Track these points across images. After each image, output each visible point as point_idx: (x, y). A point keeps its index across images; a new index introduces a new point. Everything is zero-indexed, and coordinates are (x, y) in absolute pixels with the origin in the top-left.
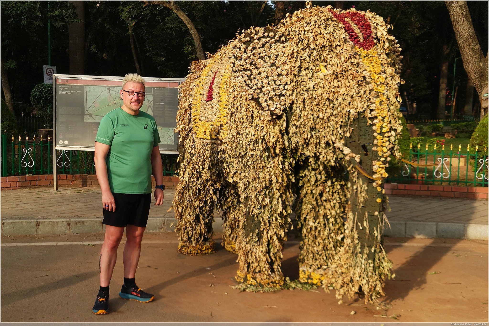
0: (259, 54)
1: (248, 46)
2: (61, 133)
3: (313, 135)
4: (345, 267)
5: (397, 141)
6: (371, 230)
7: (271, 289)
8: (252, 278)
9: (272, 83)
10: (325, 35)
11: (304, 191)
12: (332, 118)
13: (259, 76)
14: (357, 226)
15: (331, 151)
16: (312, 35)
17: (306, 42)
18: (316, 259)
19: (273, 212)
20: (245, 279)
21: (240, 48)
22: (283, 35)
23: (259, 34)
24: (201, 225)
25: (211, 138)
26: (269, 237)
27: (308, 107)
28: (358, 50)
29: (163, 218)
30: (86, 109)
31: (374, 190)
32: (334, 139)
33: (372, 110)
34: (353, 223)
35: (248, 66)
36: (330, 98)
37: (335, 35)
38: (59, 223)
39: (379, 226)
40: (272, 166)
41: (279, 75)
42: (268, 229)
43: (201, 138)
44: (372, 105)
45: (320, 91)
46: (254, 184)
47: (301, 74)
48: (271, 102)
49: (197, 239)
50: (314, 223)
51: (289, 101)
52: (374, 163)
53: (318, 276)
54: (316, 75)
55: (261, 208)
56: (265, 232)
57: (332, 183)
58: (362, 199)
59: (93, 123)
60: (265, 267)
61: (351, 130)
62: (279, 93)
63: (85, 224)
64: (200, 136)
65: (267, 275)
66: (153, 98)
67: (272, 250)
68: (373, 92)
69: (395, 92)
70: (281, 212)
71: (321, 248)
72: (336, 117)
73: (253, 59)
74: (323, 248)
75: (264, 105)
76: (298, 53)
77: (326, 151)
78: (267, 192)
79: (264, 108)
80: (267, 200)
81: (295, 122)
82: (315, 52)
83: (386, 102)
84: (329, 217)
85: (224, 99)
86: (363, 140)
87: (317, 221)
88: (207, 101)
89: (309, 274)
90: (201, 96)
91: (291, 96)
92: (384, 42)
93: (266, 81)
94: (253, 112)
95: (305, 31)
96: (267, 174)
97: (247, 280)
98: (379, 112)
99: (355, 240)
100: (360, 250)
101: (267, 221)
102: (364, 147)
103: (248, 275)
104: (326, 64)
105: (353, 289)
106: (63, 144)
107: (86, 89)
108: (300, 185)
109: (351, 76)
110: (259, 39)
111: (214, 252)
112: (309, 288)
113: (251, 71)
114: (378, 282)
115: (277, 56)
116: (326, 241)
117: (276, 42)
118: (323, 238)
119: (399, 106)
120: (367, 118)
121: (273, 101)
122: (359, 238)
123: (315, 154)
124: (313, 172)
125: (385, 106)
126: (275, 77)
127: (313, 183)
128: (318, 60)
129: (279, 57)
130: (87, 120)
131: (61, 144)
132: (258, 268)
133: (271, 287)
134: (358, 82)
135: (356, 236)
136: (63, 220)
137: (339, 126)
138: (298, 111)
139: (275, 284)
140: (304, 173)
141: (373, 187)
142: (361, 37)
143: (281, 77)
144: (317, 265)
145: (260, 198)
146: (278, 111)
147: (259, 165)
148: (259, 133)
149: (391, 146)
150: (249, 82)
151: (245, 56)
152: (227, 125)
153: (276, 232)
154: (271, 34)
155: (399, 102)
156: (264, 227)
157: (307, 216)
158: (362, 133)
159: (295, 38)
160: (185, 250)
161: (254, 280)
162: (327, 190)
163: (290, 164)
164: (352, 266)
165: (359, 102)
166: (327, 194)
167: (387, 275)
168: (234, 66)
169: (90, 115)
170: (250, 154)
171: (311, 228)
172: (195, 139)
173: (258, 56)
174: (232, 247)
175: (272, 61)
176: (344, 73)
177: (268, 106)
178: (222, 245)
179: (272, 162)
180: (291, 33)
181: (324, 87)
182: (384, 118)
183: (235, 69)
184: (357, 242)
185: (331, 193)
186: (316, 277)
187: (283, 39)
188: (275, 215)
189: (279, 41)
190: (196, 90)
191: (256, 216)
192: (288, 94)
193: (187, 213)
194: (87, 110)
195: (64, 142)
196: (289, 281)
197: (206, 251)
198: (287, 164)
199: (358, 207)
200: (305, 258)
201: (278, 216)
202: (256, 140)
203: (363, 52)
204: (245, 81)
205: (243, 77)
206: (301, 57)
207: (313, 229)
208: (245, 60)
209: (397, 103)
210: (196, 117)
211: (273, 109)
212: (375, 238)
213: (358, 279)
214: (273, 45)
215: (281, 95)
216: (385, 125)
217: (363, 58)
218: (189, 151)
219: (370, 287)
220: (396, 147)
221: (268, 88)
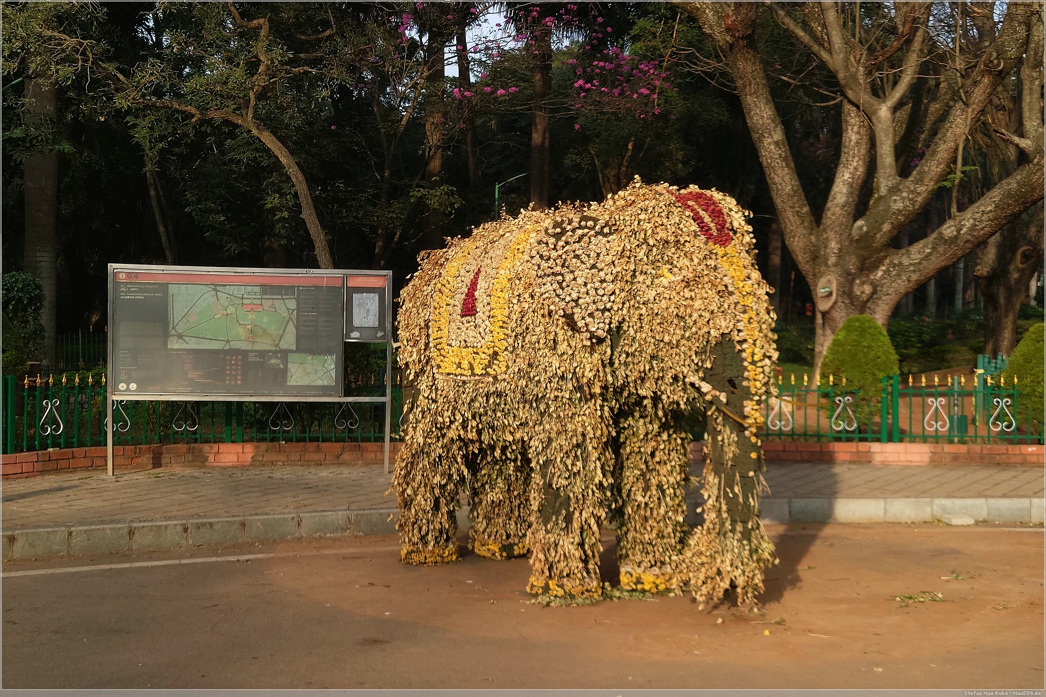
0: (574, 251)
1: (558, 240)
2: (123, 370)
3: (655, 365)
4: (708, 554)
5: (772, 373)
6: (746, 498)
7: (588, 601)
8: (557, 585)
9: (592, 292)
10: (669, 226)
11: (628, 450)
12: (683, 342)
13: (573, 282)
14: (726, 493)
15: (680, 388)
16: (649, 225)
17: (643, 236)
18: (647, 553)
19: (587, 483)
20: (546, 589)
21: (547, 243)
22: (606, 224)
23: (574, 224)
24: (442, 515)
25: (472, 372)
26: (583, 520)
27: (647, 326)
28: (713, 247)
29: (348, 512)
30: (171, 326)
31: (747, 441)
32: (686, 372)
33: (739, 331)
34: (719, 489)
35: (558, 269)
36: (680, 314)
37: (681, 226)
38: (169, 529)
39: (755, 491)
40: (587, 412)
41: (602, 281)
42: (581, 508)
43: (449, 374)
44: (739, 324)
45: (664, 304)
46: (559, 442)
47: (636, 280)
48: (591, 320)
49: (436, 538)
50: (644, 497)
51: (616, 318)
52: (745, 403)
53: (652, 579)
54: (656, 281)
55: (569, 477)
56: (577, 514)
57: (669, 436)
58: (731, 455)
59: (185, 350)
60: (577, 567)
61: (713, 359)
62: (603, 307)
63: (214, 527)
64: (447, 371)
65: (580, 580)
66: (298, 305)
67: (587, 540)
68: (739, 306)
69: (765, 305)
70: (601, 483)
71: (654, 535)
72: (688, 341)
73: (565, 260)
74: (658, 535)
75: (580, 324)
76: (631, 251)
77: (672, 388)
78: (579, 453)
79: (580, 328)
80: (579, 464)
81: (626, 348)
82: (655, 249)
83: (755, 318)
84: (665, 487)
85: (500, 314)
86: (729, 371)
87: (649, 494)
88: (462, 316)
89: (638, 576)
90: (450, 308)
91: (620, 311)
92: (743, 235)
93: (583, 290)
94: (556, 334)
95: (639, 222)
96: (580, 424)
97: (550, 589)
98: (749, 333)
99: (723, 513)
100: (730, 527)
101: (580, 496)
102: (731, 382)
103: (550, 582)
104: (670, 267)
105: (722, 584)
106: (128, 389)
107: (173, 289)
108: (622, 440)
109: (710, 284)
110: (573, 231)
111: (460, 559)
112: (640, 597)
113: (562, 275)
114: (757, 572)
115: (598, 255)
116: (662, 524)
117: (597, 234)
118: (658, 520)
119: (773, 325)
120: (735, 342)
121: (593, 318)
122: (729, 511)
123: (655, 393)
124: (642, 421)
125: (755, 325)
126: (597, 284)
127: (642, 437)
128: (659, 261)
129: (601, 255)
130: (174, 344)
131: (123, 389)
132: (567, 568)
133: (587, 598)
134: (719, 292)
135: (724, 508)
136: (175, 522)
137: (693, 353)
138: (632, 332)
139: (591, 593)
140: (628, 422)
141: (746, 437)
142: (714, 229)
143: (604, 285)
144: (650, 561)
145: (569, 462)
146: (601, 333)
147: (566, 413)
148: (566, 365)
149: (766, 380)
150: (559, 292)
151: (554, 254)
152: (506, 353)
153: (593, 513)
154: (590, 223)
155: (772, 318)
156: (576, 506)
157: (632, 486)
158: (727, 363)
159: (625, 230)
160: (415, 557)
161: (560, 589)
162: (662, 447)
163: (611, 409)
164: (718, 552)
165: (722, 320)
166: (662, 453)
167: (768, 560)
168: (539, 268)
169: (180, 336)
170: (552, 396)
171: (639, 506)
172: (437, 376)
173: (572, 255)
174: (489, 550)
175: (592, 262)
176: (697, 279)
177: (586, 325)
178: (470, 548)
179: (586, 406)
180: (618, 223)
181: (670, 298)
182: (755, 341)
183: (540, 273)
184: (725, 515)
185: (667, 452)
186: (649, 579)
187: (606, 230)
188: (591, 486)
189: (600, 233)
190: (436, 298)
191: (562, 489)
192: (616, 309)
193: (419, 497)
194: (174, 328)
195: (128, 386)
196: (609, 588)
197: (449, 558)
198: (606, 409)
199: (725, 466)
200: (630, 553)
201: (595, 488)
202: (563, 374)
203: (720, 250)
204: (554, 291)
205: (551, 284)
206: (636, 257)
207: (643, 506)
208: (555, 260)
209: (770, 320)
210: (441, 340)
211: (593, 329)
212: (752, 508)
213: (729, 569)
214: (593, 238)
215: (605, 310)
216: (757, 350)
217: (720, 259)
218: (426, 395)
219: (747, 579)
220: (772, 381)
221: (587, 299)
